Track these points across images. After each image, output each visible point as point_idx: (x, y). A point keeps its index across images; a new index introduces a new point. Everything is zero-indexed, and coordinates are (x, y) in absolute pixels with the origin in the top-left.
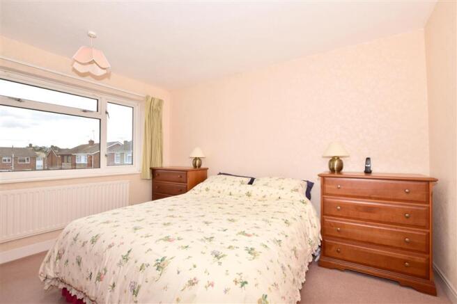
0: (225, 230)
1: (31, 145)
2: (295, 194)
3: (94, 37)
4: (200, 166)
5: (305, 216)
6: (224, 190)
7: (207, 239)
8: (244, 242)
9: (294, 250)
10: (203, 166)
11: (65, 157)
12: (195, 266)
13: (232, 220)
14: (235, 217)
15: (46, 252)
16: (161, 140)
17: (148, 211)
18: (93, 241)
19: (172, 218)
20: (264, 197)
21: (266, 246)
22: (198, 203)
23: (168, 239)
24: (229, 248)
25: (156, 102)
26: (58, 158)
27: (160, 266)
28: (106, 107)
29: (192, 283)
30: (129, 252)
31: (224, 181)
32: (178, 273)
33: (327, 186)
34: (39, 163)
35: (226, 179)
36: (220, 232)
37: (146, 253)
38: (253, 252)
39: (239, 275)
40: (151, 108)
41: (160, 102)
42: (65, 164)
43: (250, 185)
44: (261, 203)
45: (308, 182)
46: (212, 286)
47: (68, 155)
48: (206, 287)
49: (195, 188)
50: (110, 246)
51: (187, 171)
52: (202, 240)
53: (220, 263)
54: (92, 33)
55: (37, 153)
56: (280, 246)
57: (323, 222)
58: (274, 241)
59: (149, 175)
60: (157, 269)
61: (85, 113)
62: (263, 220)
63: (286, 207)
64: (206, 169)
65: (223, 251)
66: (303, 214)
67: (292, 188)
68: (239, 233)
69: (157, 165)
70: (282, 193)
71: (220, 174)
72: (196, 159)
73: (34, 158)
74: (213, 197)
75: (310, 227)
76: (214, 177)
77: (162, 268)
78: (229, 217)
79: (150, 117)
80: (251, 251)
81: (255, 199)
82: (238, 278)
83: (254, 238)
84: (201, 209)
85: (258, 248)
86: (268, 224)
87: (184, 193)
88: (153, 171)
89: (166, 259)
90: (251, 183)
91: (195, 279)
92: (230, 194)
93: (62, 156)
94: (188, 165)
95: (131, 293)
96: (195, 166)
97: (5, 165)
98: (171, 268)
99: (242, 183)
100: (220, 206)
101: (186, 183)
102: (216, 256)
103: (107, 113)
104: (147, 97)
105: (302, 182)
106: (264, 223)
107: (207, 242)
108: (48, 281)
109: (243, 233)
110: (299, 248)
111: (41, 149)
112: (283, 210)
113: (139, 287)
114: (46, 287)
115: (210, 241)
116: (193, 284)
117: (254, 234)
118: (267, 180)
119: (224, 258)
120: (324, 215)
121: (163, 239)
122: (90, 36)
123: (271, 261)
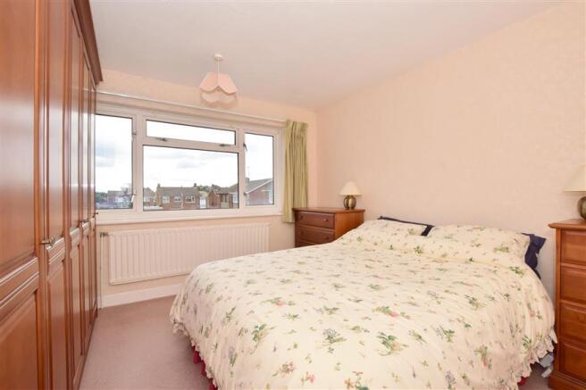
0: (358, 301)
1: (195, 184)
2: (502, 256)
3: (221, 60)
4: (353, 206)
5: (518, 297)
6: (382, 242)
7: (327, 310)
8: (382, 323)
9: (483, 353)
10: (358, 207)
11: (224, 197)
12: (295, 346)
13: (375, 288)
14: (382, 283)
15: (175, 296)
16: (306, 173)
17: (274, 262)
18: (208, 291)
19: (296, 274)
20: (444, 256)
21: (420, 337)
22: (340, 257)
23: (277, 302)
24: (354, 329)
25: (298, 127)
26: (219, 197)
27: (258, 335)
28: (244, 138)
29: (287, 369)
30: (233, 309)
31: (385, 229)
32: (275, 350)
33: (569, 246)
34: (203, 202)
35: (386, 226)
36: (351, 303)
37: (248, 314)
38: (391, 342)
39: (357, 374)
40: (292, 136)
41: (304, 127)
42: (223, 204)
43: (423, 237)
44: (438, 265)
45: (532, 236)
46: (312, 381)
47: (226, 194)
48: (302, 380)
49: (344, 236)
50: (219, 299)
51: (334, 213)
52: (320, 310)
53: (331, 350)
54: (218, 56)
55: (201, 192)
56: (449, 340)
57: (559, 311)
58: (438, 331)
59: (290, 218)
60: (254, 339)
61: (223, 148)
62: (429, 293)
63: (479, 276)
64: (363, 211)
65: (342, 333)
66: (513, 292)
67: (498, 245)
68: (378, 309)
69: (301, 205)
70: (475, 253)
71: (381, 218)
72: (348, 197)
73: (198, 198)
74: (366, 250)
75: (528, 316)
76: (371, 222)
77: (259, 339)
78: (374, 282)
79: (292, 147)
80: (388, 341)
81: (429, 258)
82: (354, 378)
83: (400, 321)
84: (340, 265)
85: (401, 339)
86: (435, 301)
87: (330, 242)
88: (296, 212)
89: (266, 327)
90: (425, 233)
91: (291, 365)
92: (392, 248)
93: (221, 195)
94: (338, 205)
95: (229, 361)
96: (347, 207)
97: (175, 204)
98: (268, 341)
99: (411, 232)
100: (368, 263)
101: (334, 228)
102: (329, 337)
103: (244, 145)
104: (287, 123)
105: (519, 237)
106: (429, 298)
107: (326, 313)
108: (176, 325)
109: (385, 310)
110: (494, 349)
111: (205, 189)
112: (472, 280)
113: (236, 355)
114: (175, 331)
115: (331, 313)
116: (288, 371)
117: (403, 314)
118: (451, 229)
119: (340, 343)
120: (561, 297)
121: (271, 301)
122: (216, 59)
123: (425, 363)
